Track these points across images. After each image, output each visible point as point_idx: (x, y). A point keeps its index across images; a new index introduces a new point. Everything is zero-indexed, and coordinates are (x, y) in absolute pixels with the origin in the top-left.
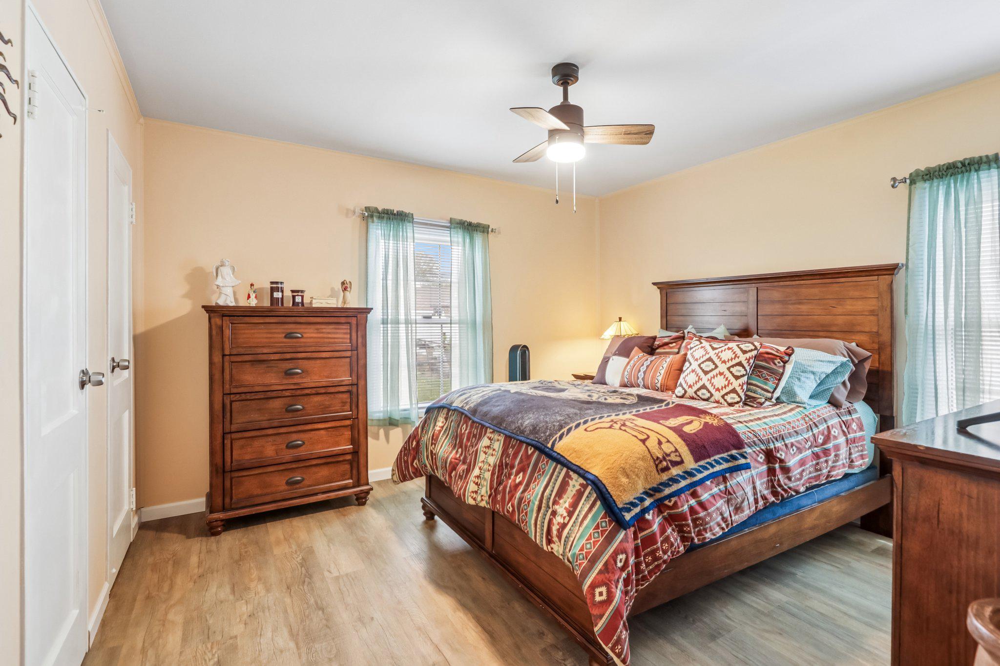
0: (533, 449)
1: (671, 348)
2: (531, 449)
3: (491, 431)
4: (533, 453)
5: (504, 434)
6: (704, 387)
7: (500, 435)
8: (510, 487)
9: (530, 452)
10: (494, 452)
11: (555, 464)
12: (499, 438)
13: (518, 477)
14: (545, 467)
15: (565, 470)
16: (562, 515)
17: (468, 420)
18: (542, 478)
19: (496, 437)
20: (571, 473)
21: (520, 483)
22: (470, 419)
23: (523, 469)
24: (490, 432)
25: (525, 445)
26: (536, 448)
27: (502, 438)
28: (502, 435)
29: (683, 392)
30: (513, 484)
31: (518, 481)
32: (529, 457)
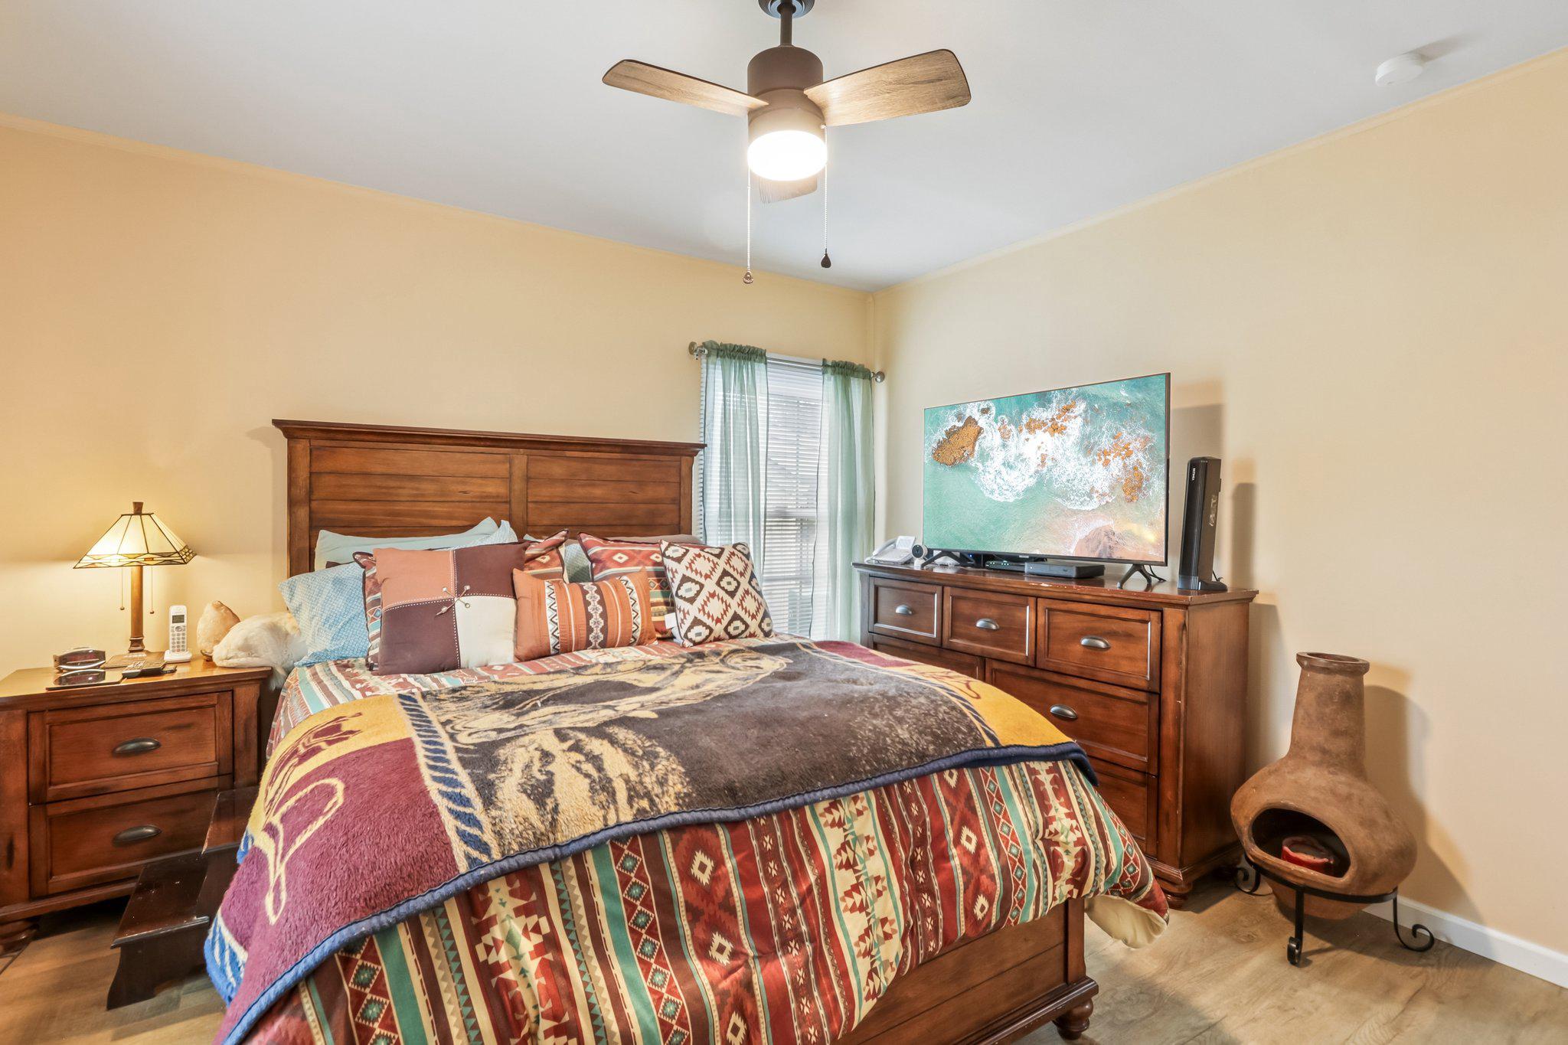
0: (955, 773)
1: (546, 565)
2: (951, 775)
3: (826, 804)
4: (961, 779)
5: (865, 790)
6: (736, 617)
7: (855, 800)
8: (964, 872)
9: (953, 782)
10: (871, 845)
11: (1005, 770)
12: (859, 805)
13: (963, 841)
14: (995, 786)
15: (1023, 765)
16: (1072, 829)
17: (706, 834)
18: (1005, 806)
19: (847, 809)
20: (1032, 765)
21: (980, 845)
22: (709, 824)
23: (966, 818)
24: (828, 810)
25: (935, 776)
26: (959, 767)
27: (868, 801)
28: (861, 795)
29: (707, 632)
30: (966, 862)
31: (971, 847)
32: (961, 789)
